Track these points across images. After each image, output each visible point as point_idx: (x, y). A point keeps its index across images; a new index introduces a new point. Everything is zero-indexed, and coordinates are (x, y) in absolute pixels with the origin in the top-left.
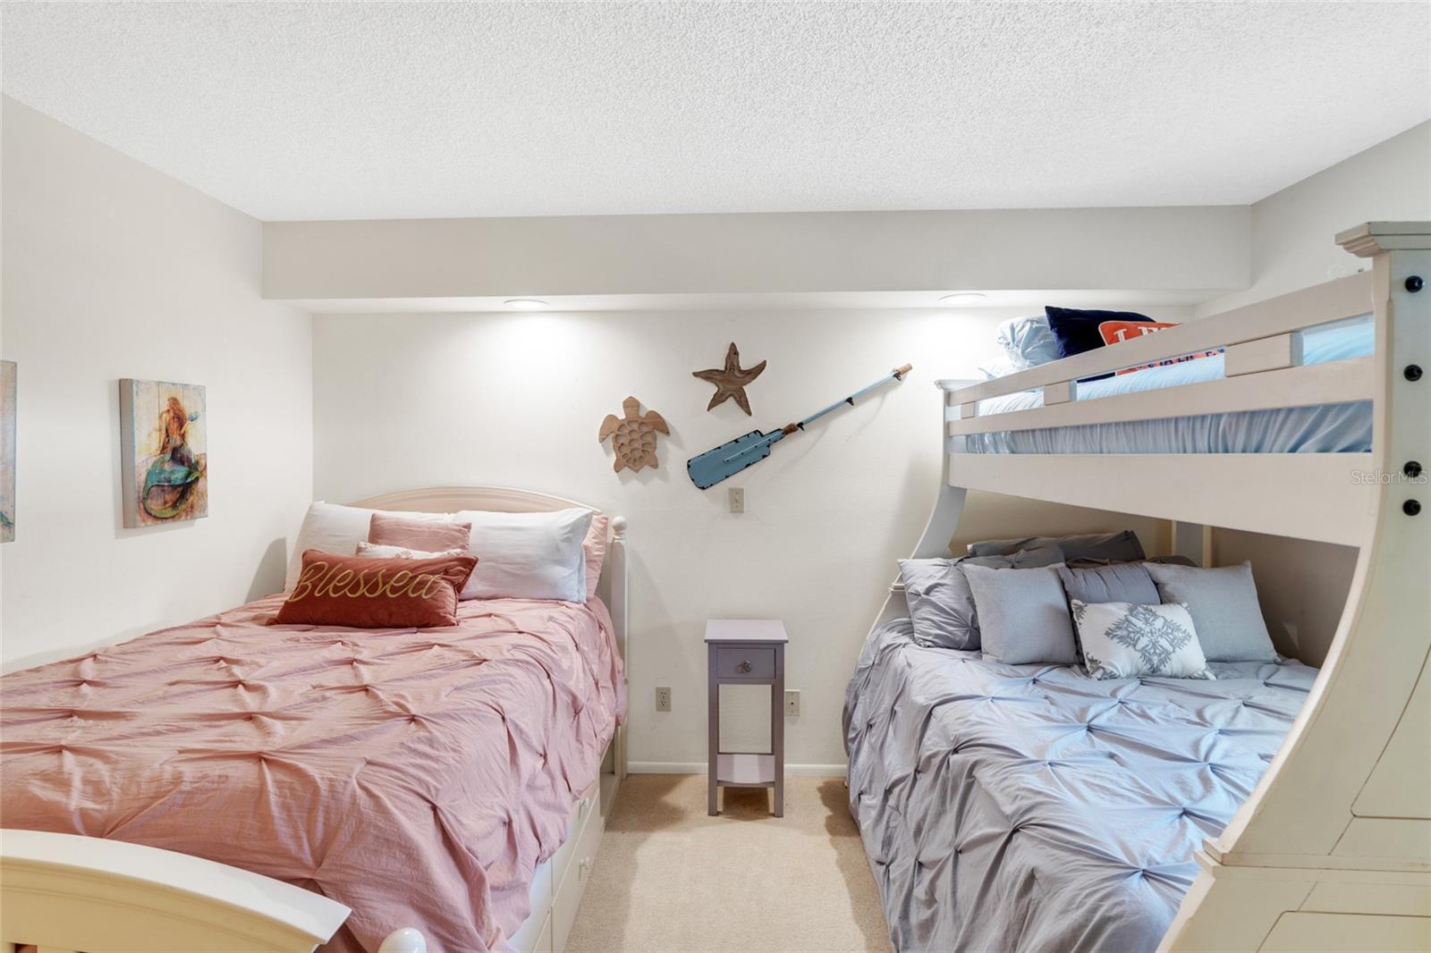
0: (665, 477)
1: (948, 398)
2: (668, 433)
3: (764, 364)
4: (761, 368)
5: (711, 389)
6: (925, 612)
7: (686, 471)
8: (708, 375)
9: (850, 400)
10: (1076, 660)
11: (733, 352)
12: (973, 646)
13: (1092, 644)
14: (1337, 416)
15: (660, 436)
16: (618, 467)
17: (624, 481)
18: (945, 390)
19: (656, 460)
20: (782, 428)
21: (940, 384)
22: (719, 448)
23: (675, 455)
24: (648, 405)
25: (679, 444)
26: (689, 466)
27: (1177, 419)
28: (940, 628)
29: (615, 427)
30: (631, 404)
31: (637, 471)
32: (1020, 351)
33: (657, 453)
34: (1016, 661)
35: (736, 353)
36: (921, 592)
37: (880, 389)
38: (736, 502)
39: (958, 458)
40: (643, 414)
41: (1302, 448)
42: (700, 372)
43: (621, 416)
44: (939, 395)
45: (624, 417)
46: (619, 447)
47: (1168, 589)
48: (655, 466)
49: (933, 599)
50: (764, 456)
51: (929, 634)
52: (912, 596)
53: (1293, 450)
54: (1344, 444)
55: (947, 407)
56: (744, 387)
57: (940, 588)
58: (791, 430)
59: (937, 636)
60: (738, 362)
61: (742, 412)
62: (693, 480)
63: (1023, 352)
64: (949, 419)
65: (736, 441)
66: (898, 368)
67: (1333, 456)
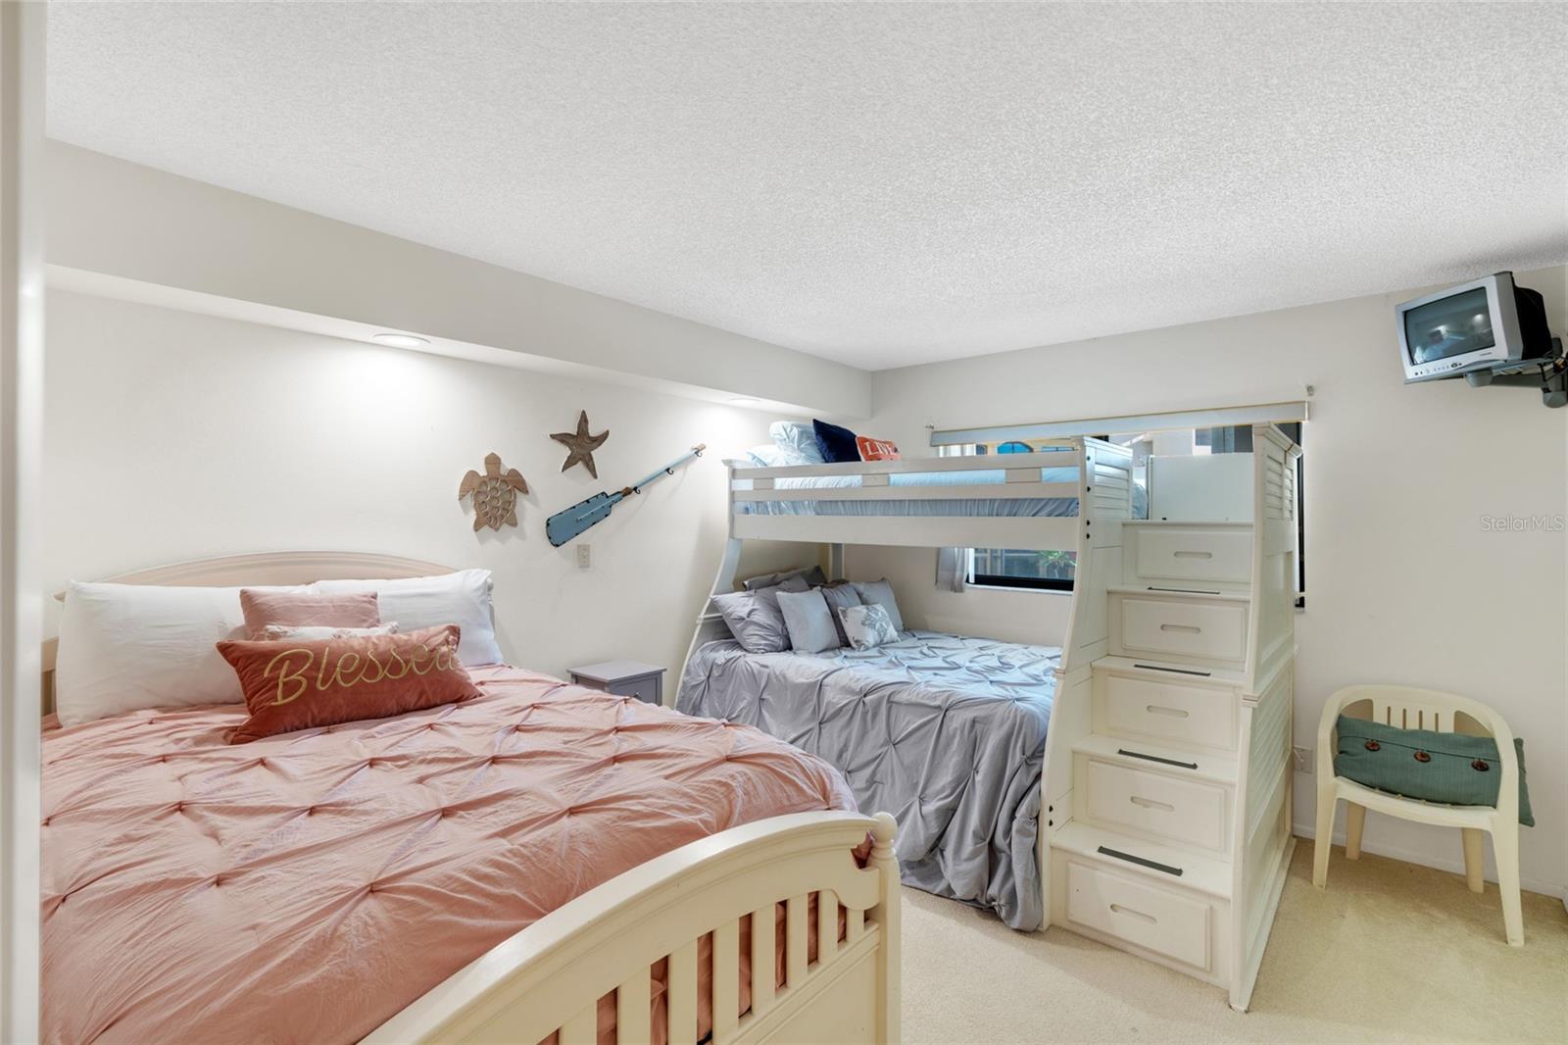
0: (522, 536)
1: (734, 473)
2: (527, 492)
3: (607, 433)
4: (604, 436)
5: (565, 452)
6: (751, 630)
7: (545, 530)
8: (562, 438)
9: (668, 470)
10: (845, 643)
11: (584, 420)
12: (788, 647)
13: (851, 632)
14: (1053, 503)
15: (519, 494)
16: (477, 526)
17: (482, 541)
18: (731, 466)
19: (515, 519)
20: (620, 490)
21: (728, 462)
22: (574, 507)
23: (533, 514)
24: (508, 464)
25: (535, 503)
26: (548, 525)
27: (967, 500)
28: (765, 639)
29: (476, 483)
30: (493, 461)
31: (497, 530)
32: (796, 446)
33: (517, 510)
34: (820, 649)
35: (586, 421)
36: (745, 616)
37: (685, 462)
38: (584, 558)
39: (740, 518)
40: (503, 472)
41: (1040, 514)
42: (557, 435)
43: (483, 473)
44: (725, 471)
45: (485, 474)
46: (478, 506)
47: (864, 596)
48: (514, 524)
49: (754, 620)
50: (606, 516)
51: (761, 645)
52: (735, 621)
53: (1033, 515)
54: (1056, 513)
55: (733, 481)
56: (592, 452)
57: (756, 612)
58: (627, 492)
59: (766, 645)
60: (587, 429)
61: (588, 475)
62: (550, 538)
63: (799, 446)
64: (734, 489)
65: (588, 501)
66: (696, 446)
67: (1052, 518)
